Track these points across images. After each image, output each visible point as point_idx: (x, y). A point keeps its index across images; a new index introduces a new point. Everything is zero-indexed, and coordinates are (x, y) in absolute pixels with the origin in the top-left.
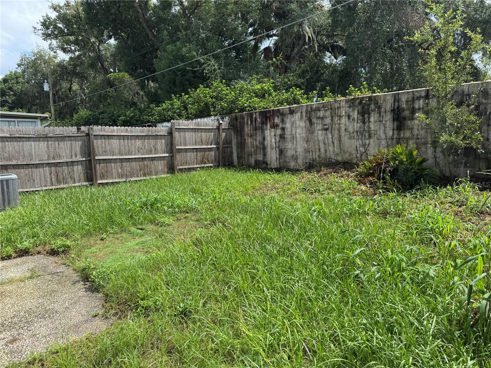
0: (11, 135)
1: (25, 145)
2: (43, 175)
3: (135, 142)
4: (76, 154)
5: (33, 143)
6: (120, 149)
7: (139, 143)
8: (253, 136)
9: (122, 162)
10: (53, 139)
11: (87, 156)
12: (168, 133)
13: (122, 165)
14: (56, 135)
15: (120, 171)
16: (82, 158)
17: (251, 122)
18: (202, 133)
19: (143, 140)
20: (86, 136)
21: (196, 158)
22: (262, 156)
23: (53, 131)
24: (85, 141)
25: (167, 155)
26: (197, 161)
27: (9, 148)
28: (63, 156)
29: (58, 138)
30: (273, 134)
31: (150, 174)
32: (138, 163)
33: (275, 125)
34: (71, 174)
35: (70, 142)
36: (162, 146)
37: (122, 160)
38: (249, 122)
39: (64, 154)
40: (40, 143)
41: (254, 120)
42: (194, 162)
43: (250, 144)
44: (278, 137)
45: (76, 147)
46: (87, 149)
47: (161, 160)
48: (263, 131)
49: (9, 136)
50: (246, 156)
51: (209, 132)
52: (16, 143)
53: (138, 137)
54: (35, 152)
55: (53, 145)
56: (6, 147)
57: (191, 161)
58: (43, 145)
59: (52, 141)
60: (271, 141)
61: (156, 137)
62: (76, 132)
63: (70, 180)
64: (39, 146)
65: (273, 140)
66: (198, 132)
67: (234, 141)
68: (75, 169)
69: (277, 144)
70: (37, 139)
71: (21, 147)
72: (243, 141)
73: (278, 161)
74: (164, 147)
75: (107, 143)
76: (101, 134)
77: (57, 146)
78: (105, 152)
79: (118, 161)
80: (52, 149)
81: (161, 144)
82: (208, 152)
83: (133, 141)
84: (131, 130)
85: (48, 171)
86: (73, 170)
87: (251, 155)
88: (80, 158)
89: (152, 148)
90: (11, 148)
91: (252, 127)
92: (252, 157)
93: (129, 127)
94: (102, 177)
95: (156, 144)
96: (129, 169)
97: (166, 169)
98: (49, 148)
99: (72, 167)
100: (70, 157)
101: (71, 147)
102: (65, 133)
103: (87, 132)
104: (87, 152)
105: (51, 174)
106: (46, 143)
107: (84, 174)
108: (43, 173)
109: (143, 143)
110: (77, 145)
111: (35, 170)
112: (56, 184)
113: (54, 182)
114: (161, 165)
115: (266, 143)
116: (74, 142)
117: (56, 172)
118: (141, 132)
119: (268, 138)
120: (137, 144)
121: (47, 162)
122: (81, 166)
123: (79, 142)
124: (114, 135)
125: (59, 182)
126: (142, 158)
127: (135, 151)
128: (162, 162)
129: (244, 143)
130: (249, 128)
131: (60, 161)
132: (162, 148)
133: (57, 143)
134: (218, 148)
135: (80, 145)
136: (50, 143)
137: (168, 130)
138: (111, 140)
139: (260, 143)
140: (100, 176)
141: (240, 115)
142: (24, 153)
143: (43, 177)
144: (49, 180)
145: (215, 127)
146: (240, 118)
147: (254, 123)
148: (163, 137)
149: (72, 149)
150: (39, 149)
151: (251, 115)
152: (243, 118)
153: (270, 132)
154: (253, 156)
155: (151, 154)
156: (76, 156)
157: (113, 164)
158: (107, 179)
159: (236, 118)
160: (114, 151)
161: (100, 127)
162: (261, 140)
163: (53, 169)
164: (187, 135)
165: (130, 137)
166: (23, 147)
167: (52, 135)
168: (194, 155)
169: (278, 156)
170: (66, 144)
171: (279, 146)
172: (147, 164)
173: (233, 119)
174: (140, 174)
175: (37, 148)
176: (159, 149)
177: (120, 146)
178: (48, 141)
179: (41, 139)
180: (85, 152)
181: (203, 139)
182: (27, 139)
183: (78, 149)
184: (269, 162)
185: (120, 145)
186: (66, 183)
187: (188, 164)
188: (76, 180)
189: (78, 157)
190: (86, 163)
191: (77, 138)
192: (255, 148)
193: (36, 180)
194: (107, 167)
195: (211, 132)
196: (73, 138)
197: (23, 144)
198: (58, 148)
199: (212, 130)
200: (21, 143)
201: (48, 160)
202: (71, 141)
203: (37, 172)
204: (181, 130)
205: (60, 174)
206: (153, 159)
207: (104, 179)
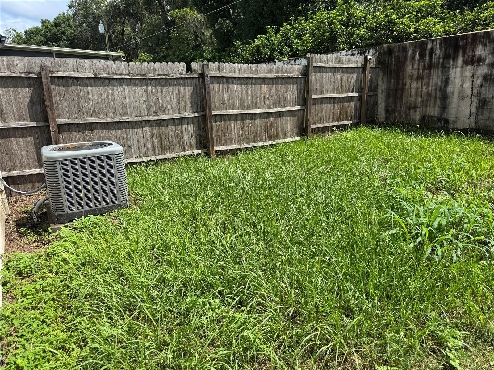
0: (95, 74)
1: (115, 92)
2: (142, 139)
3: (261, 89)
4: (185, 107)
5: (126, 88)
6: (241, 99)
7: (265, 89)
8: (422, 78)
9: (243, 120)
10: (154, 82)
11: (199, 110)
12: (302, 75)
13: (243, 123)
14: (158, 75)
15: (241, 132)
16: (194, 112)
17: (422, 56)
18: (343, 74)
19: (270, 86)
20: (198, 78)
21: (333, 113)
22: (437, 109)
23: (154, 69)
24: (196, 86)
25: (299, 108)
26: (333, 116)
27: (93, 96)
28: (168, 110)
29: (161, 81)
30: (468, 74)
31: (276, 137)
32: (262, 121)
33: (475, 59)
34: (180, 137)
35: (177, 88)
36: (293, 94)
37: (244, 117)
38: (417, 56)
39: (169, 107)
40: (136, 88)
41: (428, 52)
42: (329, 118)
43: (413, 91)
44: (481, 79)
45: (185, 95)
46: (199, 99)
47: (290, 116)
48: (445, 69)
49: (93, 76)
50: (404, 109)
51: (351, 73)
52: (102, 88)
53: (264, 81)
54: (130, 103)
55: (154, 92)
56: (89, 95)
57: (326, 116)
58: (140, 91)
59: (152, 86)
60: (462, 86)
61: (287, 80)
62: (185, 72)
63: (177, 146)
64: (135, 93)
65: (468, 84)
66: (338, 72)
67: (382, 87)
68: (184, 129)
69: (475, 91)
70: (132, 81)
71: (110, 94)
72: (400, 86)
73: (473, 118)
74: (295, 96)
75: (226, 90)
76: (219, 75)
77: (160, 93)
78: (223, 103)
79: (239, 117)
80: (152, 99)
81: (292, 91)
82: (347, 103)
83: (258, 87)
84: (256, 70)
85: (148, 133)
86: (182, 132)
87: (415, 107)
88: (191, 114)
89: (281, 97)
90: (96, 96)
91: (421, 64)
92: (415, 111)
93: (255, 65)
94: (219, 143)
95: (286, 91)
96: (252, 129)
97: (295, 129)
98: (149, 96)
99: (180, 127)
100: (177, 111)
101: (179, 95)
102: (170, 73)
103: (200, 72)
104: (199, 103)
105: (152, 137)
106: (144, 88)
107: (196, 137)
108: (142, 135)
109: (270, 90)
110: (187, 92)
111: (130, 131)
112: (160, 152)
113: (157, 149)
114: (290, 124)
115: (450, 89)
116: (182, 88)
117: (160, 135)
118: (268, 73)
119: (457, 82)
120: (263, 92)
121: (147, 118)
122: (192, 125)
123: (190, 88)
124: (235, 78)
125: (163, 150)
126: (268, 113)
127: (260, 102)
128: (292, 118)
129: (402, 90)
130: (416, 66)
131: (164, 117)
132: (293, 98)
133: (159, 88)
134: (360, 98)
135: (190, 93)
136: (150, 88)
137: (303, 69)
138: (230, 86)
139: (436, 89)
140: (217, 140)
141: (399, 46)
142: (115, 105)
143: (142, 142)
144: (150, 146)
145: (360, 66)
146: (399, 51)
147: (427, 58)
148: (295, 81)
149: (179, 99)
150: (135, 97)
151: (423, 46)
152: (405, 50)
153: (462, 72)
154: (418, 110)
155: (279, 106)
156: (185, 110)
157: (232, 123)
158: (224, 145)
159: (390, 51)
160: (235, 103)
161: (216, 63)
162: (439, 83)
163: (155, 129)
164: (324, 77)
165: (254, 81)
166: (112, 94)
167: (152, 75)
168: (330, 107)
169: (474, 110)
170: (171, 91)
171: (479, 94)
172: (274, 121)
173: (384, 53)
174: (264, 138)
175: (132, 97)
176: (289, 99)
177: (241, 95)
178: (147, 85)
179: (138, 82)
180: (197, 104)
181: (343, 84)
182: (118, 81)
183: (188, 99)
184: (452, 119)
185: (241, 93)
186: (173, 151)
187: (322, 120)
188: (186, 146)
189: (188, 111)
190: (199, 121)
191: (186, 81)
192: (425, 97)
193: (132, 147)
194: (225, 128)
195: (354, 73)
196: (181, 81)
197: (113, 89)
198: (161, 96)
199: (356, 70)
200: (110, 88)
201: (148, 115)
202: (178, 85)
203: (134, 134)
204: (318, 69)
205: (164, 137)
206: (280, 114)
207: (221, 145)
